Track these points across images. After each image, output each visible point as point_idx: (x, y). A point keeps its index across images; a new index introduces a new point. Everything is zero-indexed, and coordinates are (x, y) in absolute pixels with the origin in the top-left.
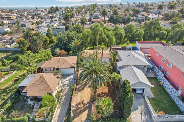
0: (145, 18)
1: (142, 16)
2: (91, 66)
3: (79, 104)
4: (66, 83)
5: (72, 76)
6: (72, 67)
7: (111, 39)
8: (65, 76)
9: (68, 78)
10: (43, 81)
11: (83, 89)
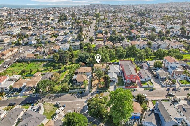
0: (136, 36)
1: (134, 34)
2: (98, 72)
3: (94, 84)
4: (88, 78)
5: (90, 76)
6: (90, 72)
7: (107, 59)
8: (88, 75)
9: (89, 76)
10: (82, 77)
11: (95, 80)
